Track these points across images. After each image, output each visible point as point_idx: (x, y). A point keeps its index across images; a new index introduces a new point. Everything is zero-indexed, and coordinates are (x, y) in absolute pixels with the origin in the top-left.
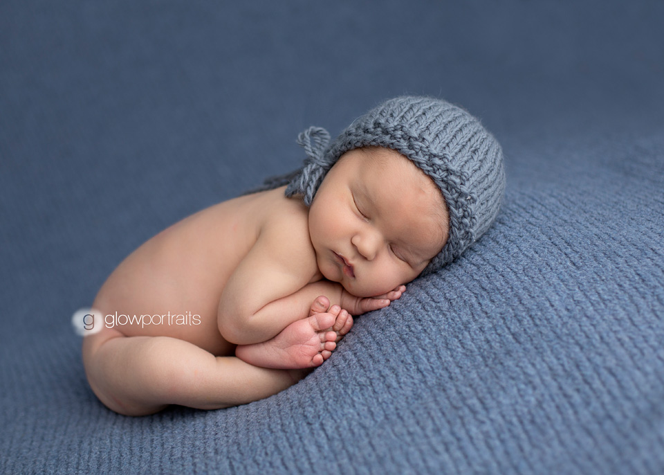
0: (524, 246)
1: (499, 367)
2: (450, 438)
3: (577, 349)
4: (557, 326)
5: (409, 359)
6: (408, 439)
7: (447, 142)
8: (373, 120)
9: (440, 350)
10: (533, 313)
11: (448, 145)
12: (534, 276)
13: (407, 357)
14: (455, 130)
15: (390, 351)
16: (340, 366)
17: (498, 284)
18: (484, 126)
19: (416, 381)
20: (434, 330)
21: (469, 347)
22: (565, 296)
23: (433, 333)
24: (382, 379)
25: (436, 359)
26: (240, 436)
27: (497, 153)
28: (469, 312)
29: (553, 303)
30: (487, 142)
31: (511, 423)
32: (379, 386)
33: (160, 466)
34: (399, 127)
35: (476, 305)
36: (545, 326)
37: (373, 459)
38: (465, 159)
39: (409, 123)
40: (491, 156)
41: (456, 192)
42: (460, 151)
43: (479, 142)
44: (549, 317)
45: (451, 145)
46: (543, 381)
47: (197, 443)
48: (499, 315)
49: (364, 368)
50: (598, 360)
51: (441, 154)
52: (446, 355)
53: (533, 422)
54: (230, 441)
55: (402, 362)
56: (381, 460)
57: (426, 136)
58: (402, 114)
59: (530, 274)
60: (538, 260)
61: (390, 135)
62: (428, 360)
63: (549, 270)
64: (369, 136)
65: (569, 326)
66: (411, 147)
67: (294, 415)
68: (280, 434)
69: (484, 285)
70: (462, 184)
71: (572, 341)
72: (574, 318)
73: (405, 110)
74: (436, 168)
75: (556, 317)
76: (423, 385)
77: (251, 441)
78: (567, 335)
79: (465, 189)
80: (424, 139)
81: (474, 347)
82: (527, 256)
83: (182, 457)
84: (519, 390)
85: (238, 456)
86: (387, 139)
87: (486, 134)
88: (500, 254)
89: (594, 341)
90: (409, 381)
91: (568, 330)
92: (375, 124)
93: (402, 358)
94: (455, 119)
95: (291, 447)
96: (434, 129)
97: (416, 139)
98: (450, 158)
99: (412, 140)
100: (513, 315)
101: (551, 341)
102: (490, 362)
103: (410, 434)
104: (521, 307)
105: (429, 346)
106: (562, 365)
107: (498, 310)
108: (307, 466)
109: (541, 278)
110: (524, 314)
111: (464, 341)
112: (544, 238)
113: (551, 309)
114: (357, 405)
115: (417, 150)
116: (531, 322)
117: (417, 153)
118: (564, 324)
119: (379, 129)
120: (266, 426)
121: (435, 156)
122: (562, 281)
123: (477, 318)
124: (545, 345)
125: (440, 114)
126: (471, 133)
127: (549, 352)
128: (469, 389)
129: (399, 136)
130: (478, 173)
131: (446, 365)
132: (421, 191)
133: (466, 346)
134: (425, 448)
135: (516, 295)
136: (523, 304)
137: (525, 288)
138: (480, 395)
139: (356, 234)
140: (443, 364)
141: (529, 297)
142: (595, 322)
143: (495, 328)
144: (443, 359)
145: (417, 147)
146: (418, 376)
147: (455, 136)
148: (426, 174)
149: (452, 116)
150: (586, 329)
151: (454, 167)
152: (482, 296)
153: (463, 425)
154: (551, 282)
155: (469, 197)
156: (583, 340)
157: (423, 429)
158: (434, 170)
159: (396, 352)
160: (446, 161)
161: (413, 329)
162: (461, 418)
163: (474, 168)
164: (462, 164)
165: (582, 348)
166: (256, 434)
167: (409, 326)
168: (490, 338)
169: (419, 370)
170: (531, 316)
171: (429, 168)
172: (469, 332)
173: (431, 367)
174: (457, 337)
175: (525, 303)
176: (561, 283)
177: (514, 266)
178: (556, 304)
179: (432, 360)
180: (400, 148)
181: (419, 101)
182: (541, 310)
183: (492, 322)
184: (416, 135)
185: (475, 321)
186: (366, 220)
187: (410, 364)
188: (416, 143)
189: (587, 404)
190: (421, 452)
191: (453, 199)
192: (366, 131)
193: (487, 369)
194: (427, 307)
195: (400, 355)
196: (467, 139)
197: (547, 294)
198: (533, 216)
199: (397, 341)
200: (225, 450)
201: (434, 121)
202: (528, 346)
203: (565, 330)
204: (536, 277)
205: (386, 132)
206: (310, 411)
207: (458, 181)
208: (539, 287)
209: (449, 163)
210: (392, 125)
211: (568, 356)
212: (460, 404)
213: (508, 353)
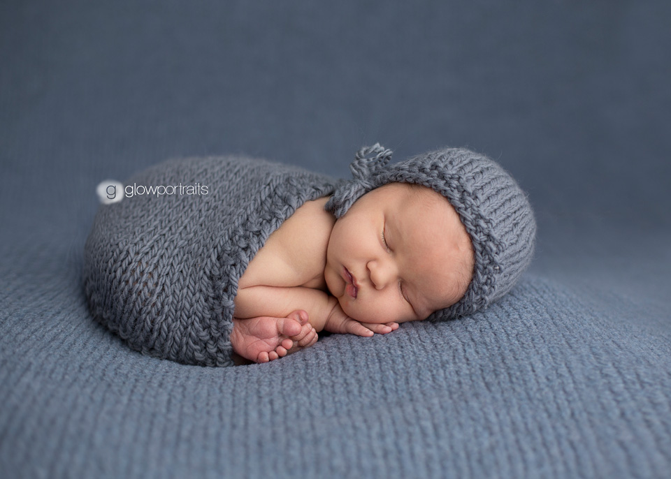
0: (525, 316)
1: (463, 404)
2: (391, 447)
3: (545, 415)
4: (531, 389)
5: (378, 377)
6: (351, 431)
7: (496, 207)
8: (431, 162)
9: (410, 376)
10: (512, 372)
11: (495, 210)
12: (524, 342)
13: (376, 375)
14: (505, 198)
15: (363, 364)
16: (310, 362)
17: (488, 340)
18: (529, 202)
19: (377, 395)
20: (412, 358)
21: (440, 383)
22: (549, 367)
23: (409, 361)
24: (345, 385)
25: (404, 383)
26: (190, 382)
27: (531, 233)
28: (452, 354)
29: (535, 369)
30: (526, 219)
31: (457, 455)
32: (340, 389)
33: (104, 370)
34: (457, 176)
35: (461, 351)
36: (520, 385)
37: (309, 436)
38: (507, 230)
39: (466, 175)
40: (525, 234)
41: (489, 259)
42: (504, 220)
43: (521, 217)
44: (527, 379)
45: (498, 212)
46: (502, 430)
47: (146, 371)
48: (478, 366)
49: (332, 372)
50: (563, 431)
51: (487, 218)
52: (414, 383)
53: (480, 461)
54: (178, 382)
55: (370, 377)
56: (316, 441)
57: (479, 195)
58: (461, 165)
59: (522, 340)
60: (534, 331)
61: (445, 181)
62: (395, 382)
63: (542, 341)
64: (424, 175)
65: (543, 393)
66: (463, 200)
67: (249, 388)
68: (229, 396)
69: (474, 337)
70: (496, 253)
71: (541, 406)
72: (552, 388)
73: (465, 162)
74: (479, 230)
75: (533, 381)
76: (382, 400)
77: (197, 391)
78: (539, 400)
79: (497, 259)
80: (477, 197)
81: (444, 384)
82: (525, 325)
83: (127, 375)
84: (475, 431)
85: (179, 397)
86: (441, 183)
87: (529, 210)
88: (500, 316)
89: (564, 414)
90: (371, 394)
91: (542, 396)
92: (432, 166)
93: (371, 375)
94: (507, 187)
95: (234, 406)
96: (488, 191)
97: (469, 195)
98: (494, 225)
99: (465, 194)
100: (492, 369)
101: (521, 400)
102: (455, 396)
103: (354, 427)
104: (502, 365)
105: (401, 371)
106: (526, 424)
107: (480, 361)
108: (241, 423)
109: (531, 345)
110: (503, 370)
111: (437, 377)
112: (547, 316)
113: (531, 373)
114: (312, 396)
115: (468, 206)
116: (507, 378)
117: (466, 209)
118: (540, 390)
119: (436, 172)
120: (219, 385)
121: (482, 217)
122: (552, 354)
123: (457, 360)
124: (514, 401)
125: (496, 178)
126: (519, 205)
127: (516, 408)
128: (426, 411)
129: (454, 186)
130: (513, 248)
131: (411, 390)
132: (456, 246)
133: (437, 381)
134: (364, 447)
135: (501, 354)
136: (505, 363)
137: (511, 350)
138: (436, 421)
139: (375, 259)
140: (408, 389)
141: (513, 358)
142: (571, 398)
143: (471, 375)
144: (410, 385)
145: (469, 202)
146: (380, 393)
147: (503, 204)
148: (467, 232)
149: (505, 184)
150: (559, 401)
151: (496, 234)
152: (468, 345)
153: (410, 441)
154: (540, 352)
155: (498, 268)
156: (553, 409)
157: (369, 428)
158: (476, 231)
159: (368, 367)
160: (490, 226)
161: (392, 351)
162: (410, 435)
163: (512, 241)
164: (503, 233)
165: (550, 416)
166: (206, 387)
167: (389, 348)
168: (462, 381)
169: (383, 388)
170: (509, 374)
171: (473, 227)
172: (445, 371)
173: (397, 389)
174: (431, 371)
175: (507, 362)
176: (550, 355)
177: (509, 328)
178: (538, 371)
179: (399, 383)
180: (452, 197)
181: (478, 158)
182: (521, 371)
183: (470, 370)
184: (471, 192)
185: (455, 363)
186: (388, 250)
187: (377, 381)
188: (469, 198)
189: (540, 465)
190: (359, 449)
191: (483, 265)
192: (422, 170)
193: (450, 401)
194: (412, 340)
195: (371, 372)
196: (513, 211)
197: (532, 360)
198: (542, 297)
199: (373, 356)
200: (170, 387)
201: (490, 183)
202: (498, 396)
203: (538, 395)
204: (527, 343)
205: (442, 176)
206: (265, 389)
207: (494, 249)
208: (526, 353)
209: (492, 230)
210: (450, 172)
211: (534, 418)
212: (413, 421)
213: (476, 395)
